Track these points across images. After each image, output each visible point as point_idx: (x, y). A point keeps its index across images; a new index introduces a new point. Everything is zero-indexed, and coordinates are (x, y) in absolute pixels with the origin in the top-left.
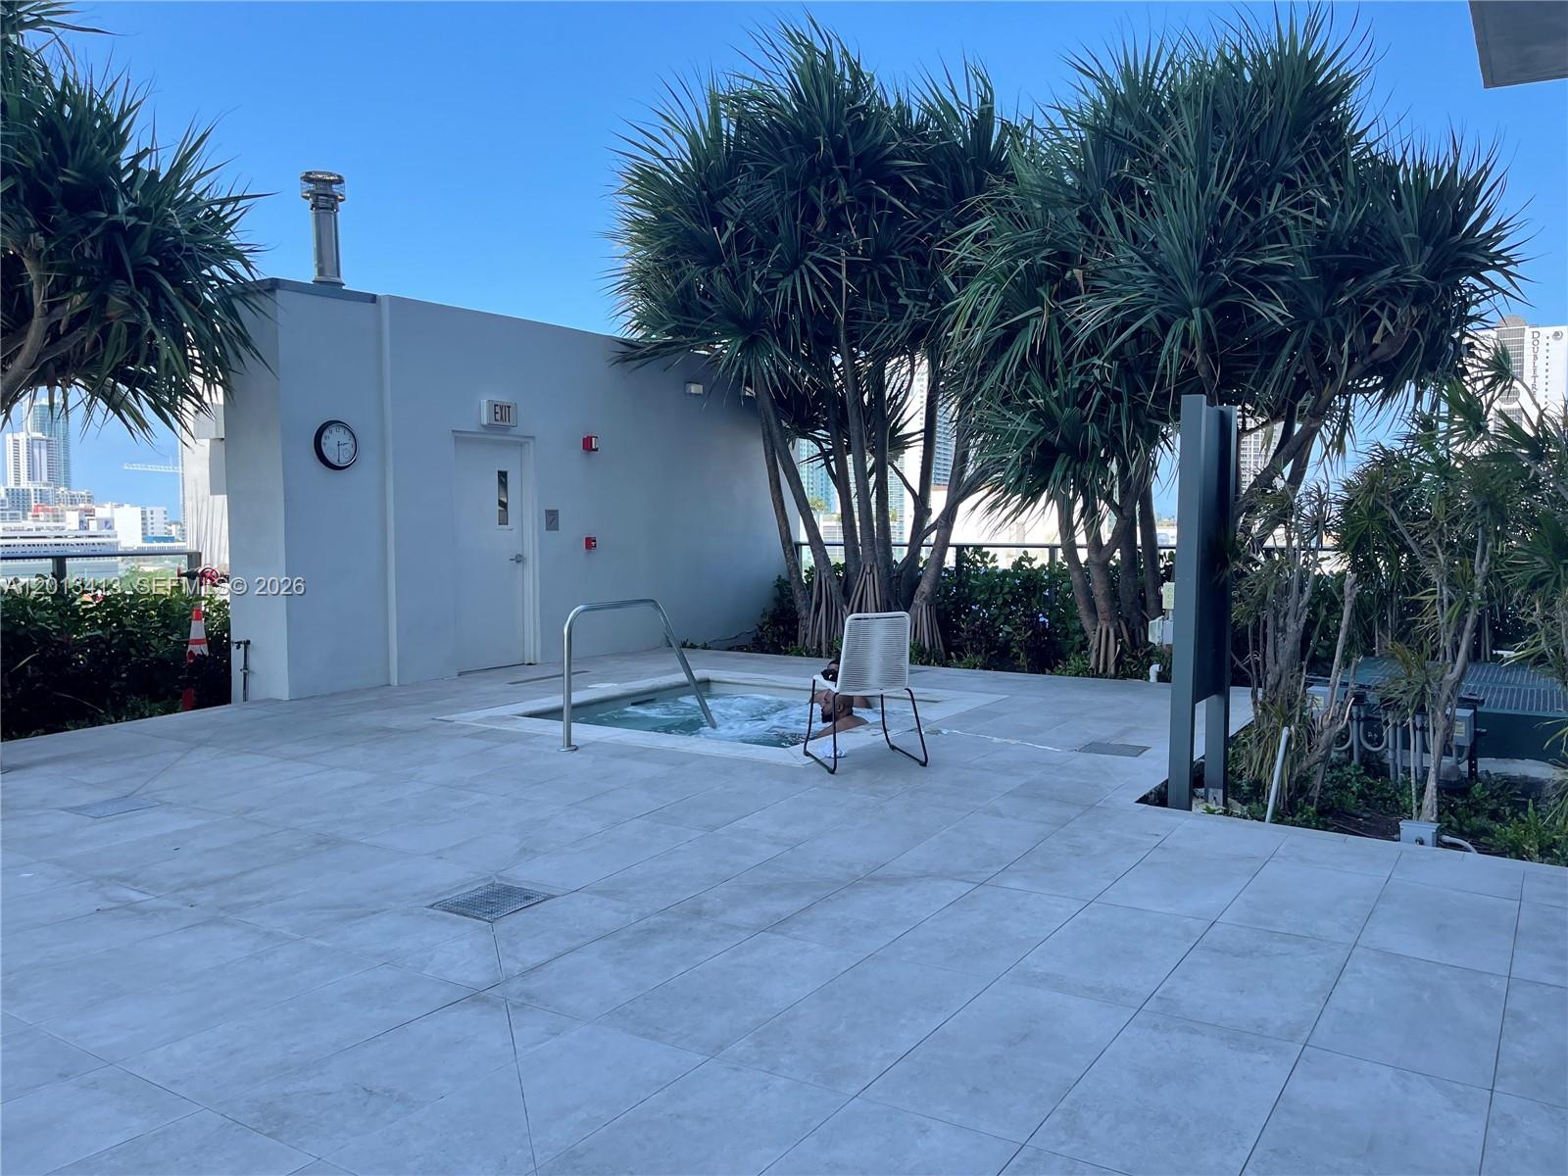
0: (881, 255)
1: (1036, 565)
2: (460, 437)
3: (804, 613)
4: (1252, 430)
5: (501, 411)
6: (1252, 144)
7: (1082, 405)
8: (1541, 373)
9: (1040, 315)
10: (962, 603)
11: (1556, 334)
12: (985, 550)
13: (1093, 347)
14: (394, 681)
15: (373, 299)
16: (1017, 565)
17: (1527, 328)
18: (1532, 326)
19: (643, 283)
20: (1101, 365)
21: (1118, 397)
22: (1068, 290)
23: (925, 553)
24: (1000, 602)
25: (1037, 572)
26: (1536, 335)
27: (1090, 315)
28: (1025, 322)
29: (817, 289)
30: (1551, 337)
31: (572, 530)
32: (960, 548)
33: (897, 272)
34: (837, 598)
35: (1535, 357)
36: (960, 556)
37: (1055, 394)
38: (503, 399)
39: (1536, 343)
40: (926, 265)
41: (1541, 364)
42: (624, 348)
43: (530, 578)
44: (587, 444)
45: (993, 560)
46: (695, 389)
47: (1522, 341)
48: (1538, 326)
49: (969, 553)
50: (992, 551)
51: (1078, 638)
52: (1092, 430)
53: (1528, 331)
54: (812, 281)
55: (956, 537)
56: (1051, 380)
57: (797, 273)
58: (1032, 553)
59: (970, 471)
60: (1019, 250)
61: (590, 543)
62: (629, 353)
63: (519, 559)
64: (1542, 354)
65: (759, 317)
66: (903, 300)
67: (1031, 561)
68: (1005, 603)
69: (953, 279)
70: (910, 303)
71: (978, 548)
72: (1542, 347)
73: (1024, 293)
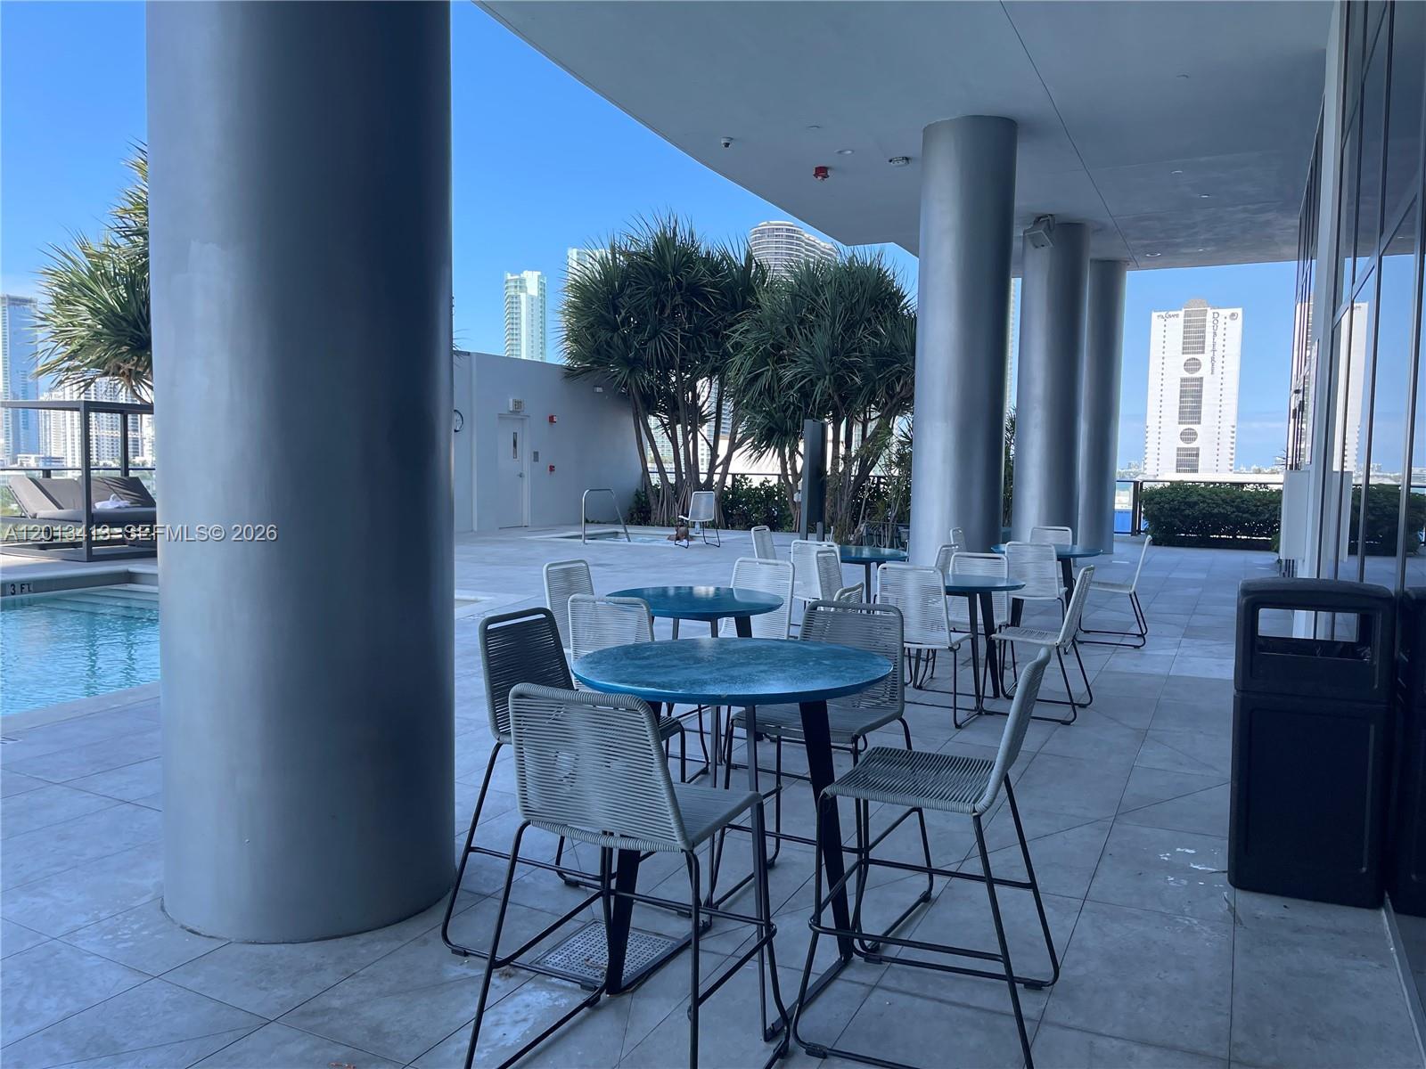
0: (697, 331)
1: (771, 484)
2: (501, 417)
3: (654, 507)
4: (873, 419)
5: (518, 404)
6: (851, 309)
7: (785, 411)
8: (1219, 347)
9: (768, 370)
10: (735, 503)
11: (1233, 315)
12: (746, 476)
13: (790, 385)
14: (475, 529)
15: (469, 354)
16: (762, 484)
17: (1209, 309)
18: (1213, 308)
19: (575, 336)
20: (793, 395)
21: (800, 409)
22: (781, 360)
23: (716, 478)
24: (753, 501)
25: (772, 488)
26: (1216, 315)
27: (788, 375)
28: (762, 373)
29: (667, 348)
30: (1228, 317)
31: (544, 462)
32: (734, 475)
33: (705, 342)
34: (672, 499)
35: (1215, 334)
36: (734, 480)
37: (774, 406)
38: (518, 399)
39: (1216, 322)
40: (718, 337)
41: (1219, 340)
42: (567, 371)
43: (526, 484)
44: (551, 419)
45: (750, 481)
46: (599, 390)
47: (1205, 320)
48: (1219, 308)
49: (738, 477)
50: (750, 477)
51: (790, 519)
52: (789, 423)
53: (1210, 312)
54: (664, 344)
55: (732, 470)
56: (772, 400)
57: (657, 339)
58: (769, 478)
59: (739, 436)
60: (759, 342)
61: (552, 468)
62: (569, 373)
63: (521, 476)
64: (1220, 332)
65: (637, 360)
66: (707, 354)
67: (768, 482)
68: (756, 502)
69: (733, 348)
70: (711, 356)
71: (743, 475)
72: (1221, 325)
73: (762, 361)
